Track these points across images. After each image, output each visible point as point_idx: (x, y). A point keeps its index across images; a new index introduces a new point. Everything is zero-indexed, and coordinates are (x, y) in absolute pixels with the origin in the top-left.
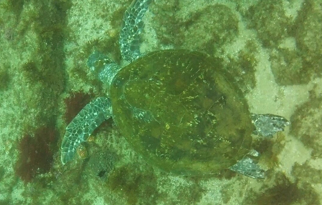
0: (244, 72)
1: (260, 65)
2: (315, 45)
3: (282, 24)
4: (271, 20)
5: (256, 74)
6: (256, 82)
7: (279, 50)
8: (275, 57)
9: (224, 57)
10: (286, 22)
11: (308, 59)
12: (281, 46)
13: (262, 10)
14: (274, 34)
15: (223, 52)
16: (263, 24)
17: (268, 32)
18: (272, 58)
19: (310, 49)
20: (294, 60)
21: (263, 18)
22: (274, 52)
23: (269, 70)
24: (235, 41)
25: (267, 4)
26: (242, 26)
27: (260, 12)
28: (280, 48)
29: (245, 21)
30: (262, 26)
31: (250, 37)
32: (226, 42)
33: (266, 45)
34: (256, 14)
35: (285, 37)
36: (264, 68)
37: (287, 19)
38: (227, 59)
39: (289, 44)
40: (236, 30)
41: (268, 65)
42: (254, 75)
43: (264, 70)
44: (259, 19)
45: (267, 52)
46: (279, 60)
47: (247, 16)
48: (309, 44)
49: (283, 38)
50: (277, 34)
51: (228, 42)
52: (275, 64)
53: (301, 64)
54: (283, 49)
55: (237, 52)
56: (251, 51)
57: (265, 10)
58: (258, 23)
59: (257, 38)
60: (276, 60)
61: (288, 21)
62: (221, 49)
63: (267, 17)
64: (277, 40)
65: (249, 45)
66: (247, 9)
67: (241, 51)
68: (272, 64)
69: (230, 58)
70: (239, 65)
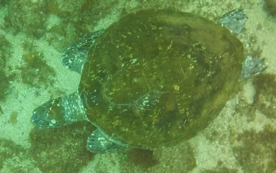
0: (37, 70)
1: (46, 54)
2: (71, 5)
3: (35, 11)
4: (25, 14)
5: (48, 63)
6: (53, 69)
7: (50, 31)
8: (52, 39)
9: (14, 71)
10: (37, 7)
11: (75, 20)
12: (49, 27)
13: (14, 13)
14: (36, 23)
15: (10, 68)
16: (23, 23)
17: (31, 25)
18: (50, 42)
19: (70, 11)
20: (65, 29)
21: (19, 18)
22: (48, 35)
23: (56, 52)
24: (13, 53)
25: (14, 6)
26: (9, 37)
27: (13, 16)
28: (50, 29)
29: (9, 31)
30: (23, 25)
31: (22, 40)
32: (7, 59)
33: (37, 36)
34: (12, 20)
35: (46, 18)
36: (50, 54)
37: (37, 4)
38: (18, 70)
39: (53, 21)
40: (7, 44)
41: (52, 50)
42: (47, 66)
43: (52, 55)
44: (17, 21)
45: (43, 40)
46: (56, 38)
47: (7, 27)
48: (66, 9)
49: (45, 20)
50: (38, 21)
51: (8, 57)
52: (56, 44)
53: (73, 27)
54: (52, 28)
55: (21, 59)
56: (31, 50)
57: (16, 11)
58: (19, 25)
59: (27, 36)
60: (54, 41)
61: (38, 5)
62: (7, 67)
63: (21, 16)
64: (42, 25)
65: (26, 46)
66: (4, 21)
67: (23, 56)
68: (54, 46)
69: (20, 69)
70: (30, 68)
